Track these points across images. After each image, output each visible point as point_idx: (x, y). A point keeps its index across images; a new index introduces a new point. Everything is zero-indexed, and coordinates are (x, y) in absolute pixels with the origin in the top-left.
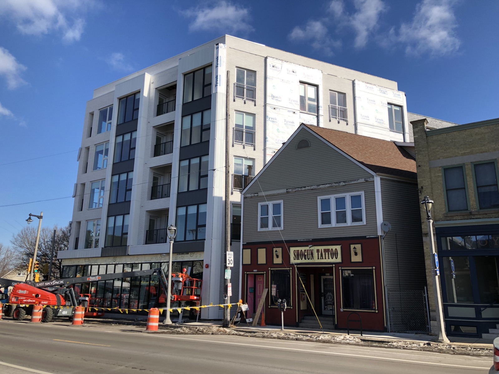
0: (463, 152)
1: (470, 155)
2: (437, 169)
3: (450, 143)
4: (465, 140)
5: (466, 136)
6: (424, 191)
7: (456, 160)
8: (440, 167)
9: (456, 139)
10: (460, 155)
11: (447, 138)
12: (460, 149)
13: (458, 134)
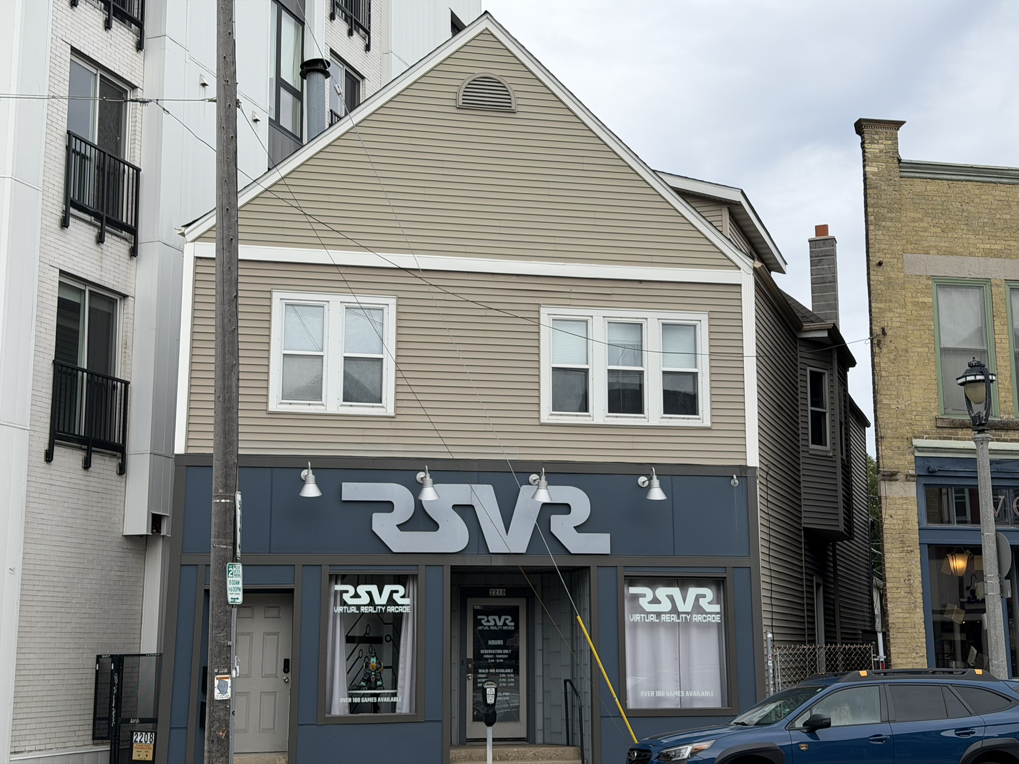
1: (1003, 259)
2: (922, 282)
3: (957, 213)
4: (993, 212)
5: (996, 202)
6: (888, 342)
7: (971, 265)
8: (928, 278)
9: (972, 205)
10: (980, 255)
11: (950, 195)
12: (981, 237)
13: (977, 192)
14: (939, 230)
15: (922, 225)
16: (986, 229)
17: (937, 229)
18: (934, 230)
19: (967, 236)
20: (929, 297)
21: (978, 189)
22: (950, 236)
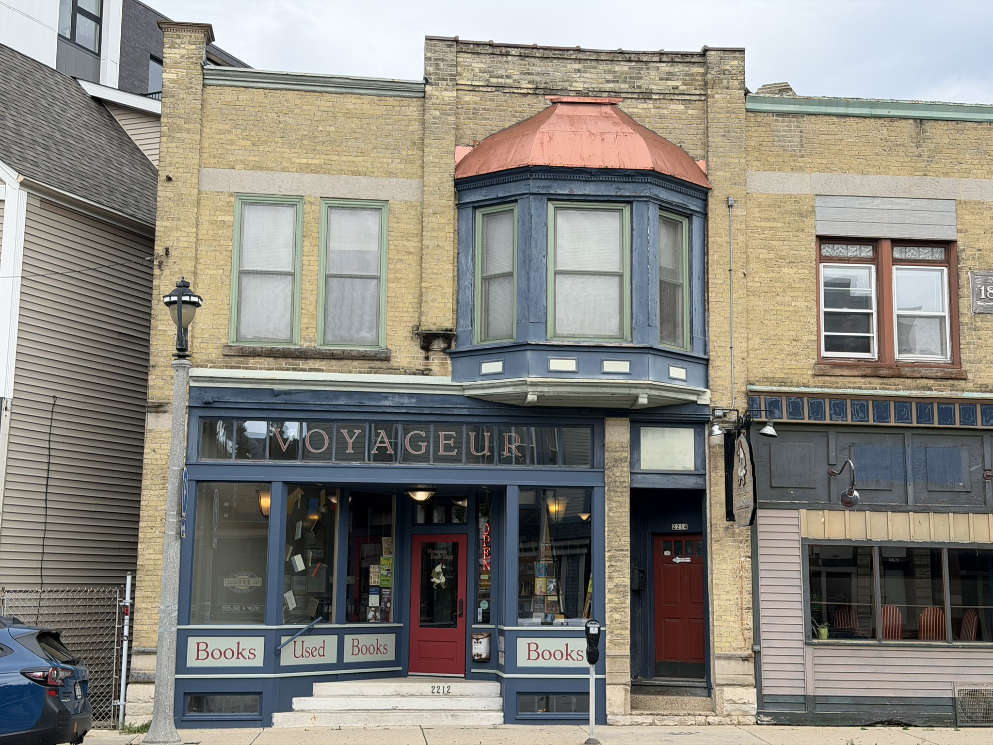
0: (305, 161)
1: (321, 175)
2: (223, 199)
3: (272, 125)
4: (315, 123)
5: (320, 113)
6: (172, 263)
7: (283, 181)
8: (231, 195)
9: (291, 116)
10: (294, 170)
11: (265, 105)
12: (297, 151)
13: (298, 102)
14: (249, 143)
15: (228, 137)
16: (305, 142)
17: (247, 141)
18: (243, 143)
19: (281, 150)
20: (230, 215)
21: (300, 99)
22: (261, 149)
